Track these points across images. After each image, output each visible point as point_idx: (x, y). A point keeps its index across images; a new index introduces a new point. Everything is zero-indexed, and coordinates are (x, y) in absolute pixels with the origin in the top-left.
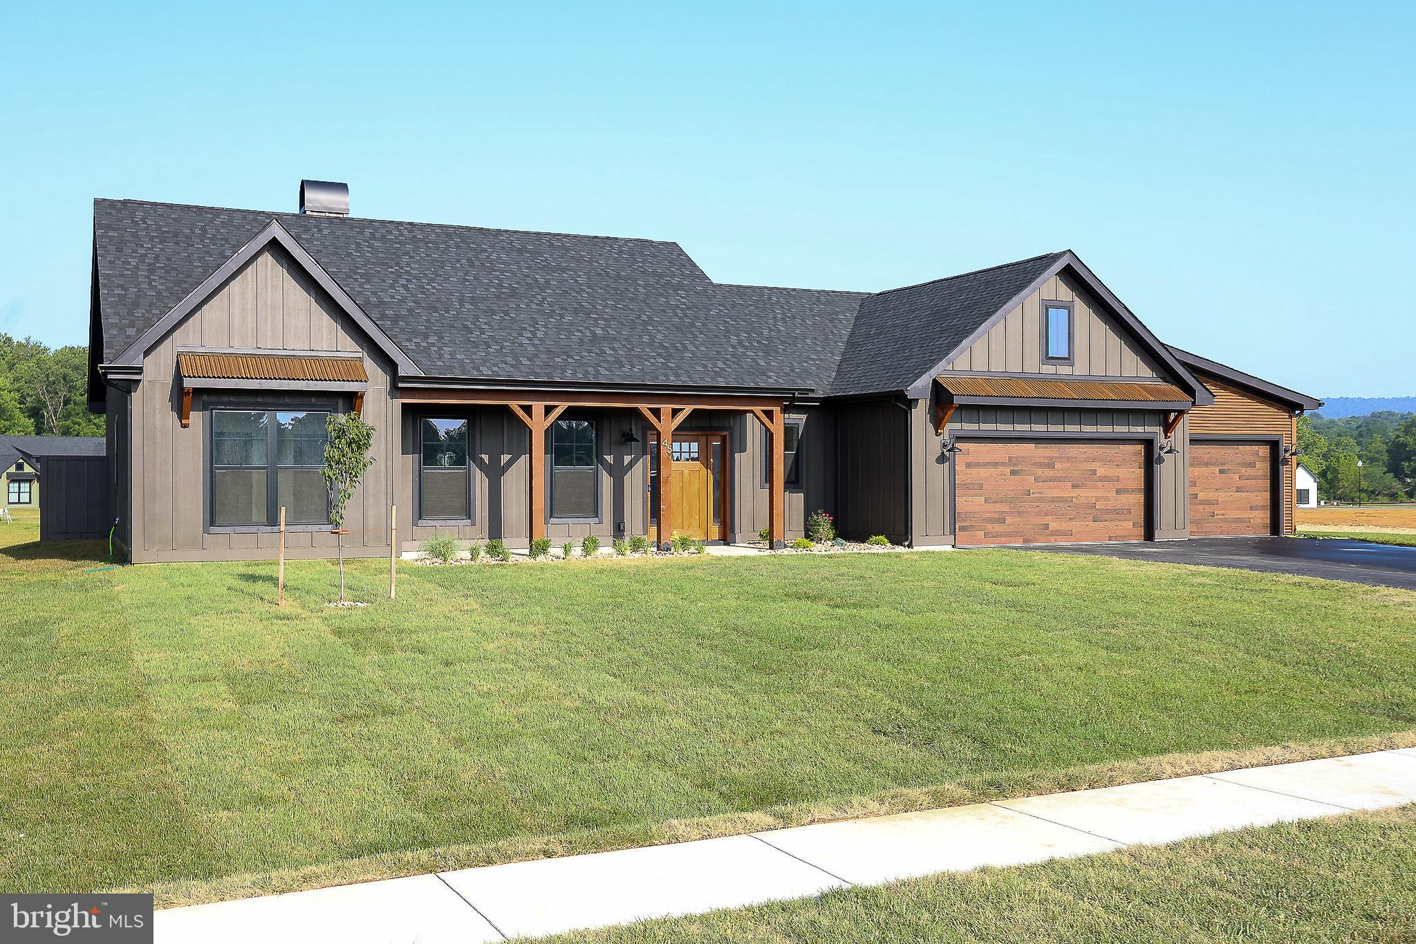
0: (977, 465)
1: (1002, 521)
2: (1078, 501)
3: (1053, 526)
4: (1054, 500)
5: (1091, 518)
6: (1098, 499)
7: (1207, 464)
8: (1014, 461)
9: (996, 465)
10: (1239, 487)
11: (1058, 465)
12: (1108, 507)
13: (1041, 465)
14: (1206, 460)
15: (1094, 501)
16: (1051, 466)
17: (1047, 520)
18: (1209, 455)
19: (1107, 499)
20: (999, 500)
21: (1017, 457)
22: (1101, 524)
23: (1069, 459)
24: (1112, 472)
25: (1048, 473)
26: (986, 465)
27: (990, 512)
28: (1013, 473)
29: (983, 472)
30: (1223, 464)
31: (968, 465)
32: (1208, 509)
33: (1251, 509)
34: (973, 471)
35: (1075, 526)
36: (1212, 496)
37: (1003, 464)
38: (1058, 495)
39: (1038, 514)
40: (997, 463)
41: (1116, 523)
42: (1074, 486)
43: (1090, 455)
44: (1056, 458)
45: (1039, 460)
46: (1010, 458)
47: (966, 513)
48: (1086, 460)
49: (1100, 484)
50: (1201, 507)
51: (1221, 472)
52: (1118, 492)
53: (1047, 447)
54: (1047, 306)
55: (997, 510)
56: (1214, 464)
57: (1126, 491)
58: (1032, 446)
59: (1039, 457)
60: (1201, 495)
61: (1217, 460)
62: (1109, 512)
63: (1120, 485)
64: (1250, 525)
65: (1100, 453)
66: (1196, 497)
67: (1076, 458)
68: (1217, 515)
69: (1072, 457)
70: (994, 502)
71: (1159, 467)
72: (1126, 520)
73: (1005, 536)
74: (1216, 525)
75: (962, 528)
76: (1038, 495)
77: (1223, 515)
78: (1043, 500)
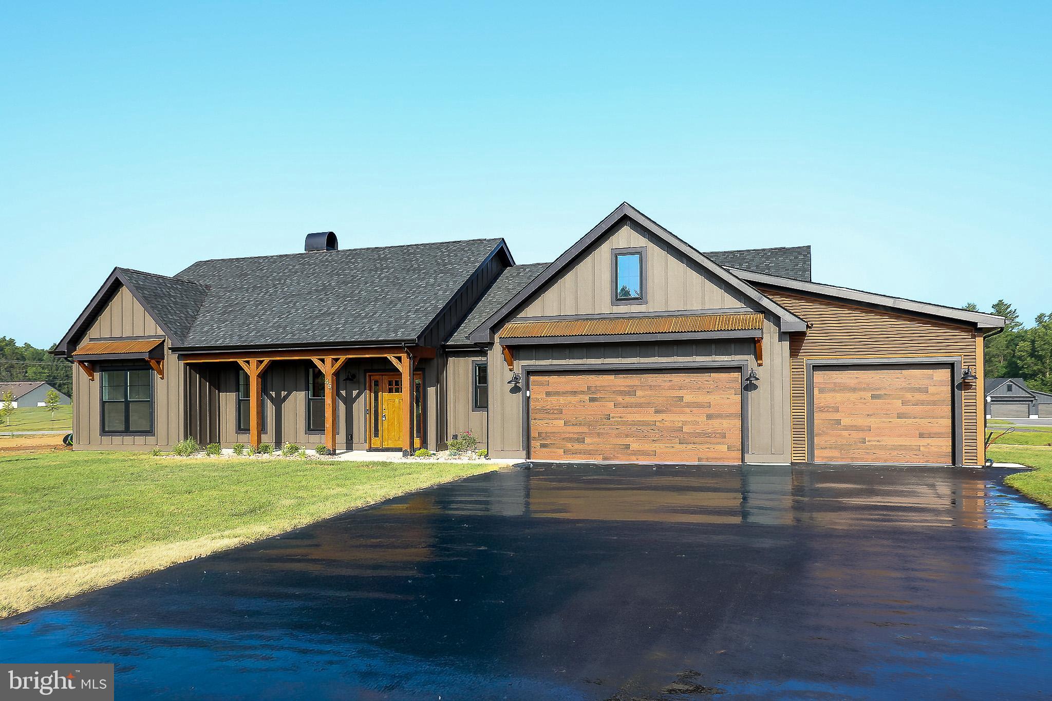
0: (557, 393)
1: (580, 440)
2: (662, 425)
3: (634, 446)
4: (634, 423)
5: (677, 440)
6: (685, 423)
7: (854, 390)
8: (593, 389)
9: (574, 393)
10: (902, 413)
11: (639, 393)
12: (697, 431)
13: (622, 393)
14: (853, 386)
15: (680, 425)
16: (631, 393)
17: (627, 441)
18: (856, 381)
19: (696, 423)
20: (579, 423)
21: (596, 387)
22: (689, 447)
23: (651, 387)
24: (702, 398)
25: (629, 400)
26: (565, 393)
27: (569, 433)
28: (592, 400)
29: (562, 400)
30: (876, 389)
31: (549, 394)
32: (855, 435)
33: (921, 436)
34: (553, 399)
35: (658, 446)
36: (861, 421)
37: (583, 392)
38: (639, 420)
39: (618, 436)
40: (576, 392)
41: (708, 446)
42: (657, 412)
43: (676, 383)
44: (637, 386)
45: (618, 389)
46: (589, 388)
47: (545, 433)
48: (672, 388)
49: (688, 410)
50: (845, 433)
51: (874, 397)
52: (710, 417)
53: (626, 378)
54: (617, 254)
55: (577, 431)
56: (864, 390)
57: (721, 416)
58: (612, 377)
59: (620, 386)
60: (845, 421)
61: (868, 385)
62: (698, 435)
63: (711, 411)
64: (920, 453)
65: (687, 380)
66: (838, 422)
67: (660, 386)
68: (869, 441)
69: (655, 386)
70: (573, 425)
71: (751, 395)
72: (719, 443)
73: (584, 453)
74: (868, 451)
75: (543, 446)
76: (618, 419)
77: (878, 441)
78: (623, 423)
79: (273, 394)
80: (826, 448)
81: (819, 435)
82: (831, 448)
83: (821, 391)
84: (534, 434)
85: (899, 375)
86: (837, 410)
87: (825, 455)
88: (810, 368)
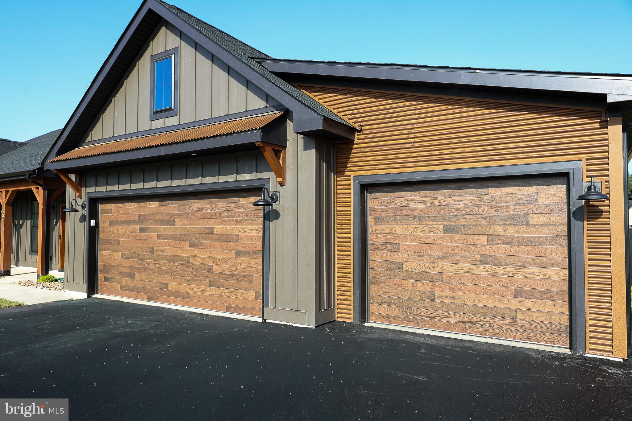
0: (117, 223)
1: (132, 276)
2: (195, 262)
3: (172, 286)
4: (175, 259)
5: (207, 282)
6: (215, 260)
7: (420, 219)
8: (142, 218)
9: (129, 222)
10: (489, 257)
11: (177, 222)
12: (226, 272)
13: (163, 222)
14: (418, 212)
15: (211, 263)
16: (171, 223)
17: (167, 279)
18: (424, 206)
19: (225, 261)
20: (131, 255)
21: (144, 215)
22: (219, 291)
23: (187, 216)
24: (231, 230)
25: (169, 230)
26: (122, 223)
27: (124, 267)
28: (142, 230)
29: (120, 230)
30: (450, 218)
31: (111, 223)
32: (422, 287)
33: (518, 294)
34: (114, 228)
35: (191, 288)
36: (428, 267)
37: (134, 222)
38: (176, 254)
39: (160, 272)
40: (130, 221)
41: (235, 291)
42: (192, 245)
44: (175, 214)
45: (160, 217)
46: (140, 216)
47: (109, 266)
48: (204, 217)
49: (217, 244)
50: (408, 284)
51: (448, 230)
52: (238, 254)
53: (168, 204)
54: (155, 61)
55: (129, 265)
56: (434, 218)
57: (247, 253)
58: (156, 204)
59: (162, 214)
60: (409, 265)
61: (439, 212)
62: (227, 277)
63: (240, 247)
64: (516, 323)
65: (219, 207)
66: (399, 266)
67: (194, 214)
68: (440, 297)
69: (190, 214)
70: (127, 258)
71: (272, 224)
72: (246, 289)
73: (134, 291)
74: (439, 313)
75: (107, 279)
76: (159, 253)
77: (453, 298)
78: (163, 258)
79: (17, 222)
80: (383, 303)
81: (373, 283)
82: (389, 303)
83: (378, 220)
84: (100, 266)
85: (483, 197)
86: (397, 248)
87: (382, 312)
88: (358, 187)
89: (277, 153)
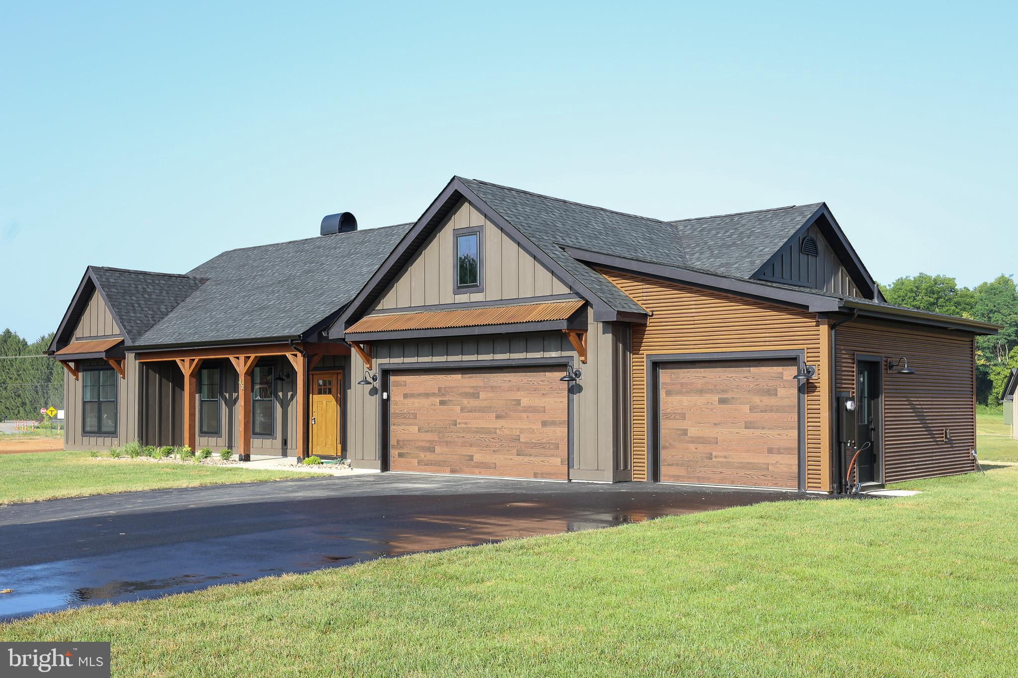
0: (412, 396)
1: (432, 450)
2: (501, 433)
3: (478, 457)
4: (479, 431)
5: (515, 451)
6: (522, 431)
7: (701, 392)
8: (443, 391)
9: (427, 395)
10: (751, 422)
11: (482, 395)
12: (533, 441)
13: (467, 395)
14: (699, 386)
15: (518, 433)
16: (475, 396)
17: (472, 451)
18: (704, 380)
19: (532, 431)
20: (430, 429)
21: (445, 388)
22: (527, 459)
23: (493, 388)
24: (537, 402)
25: (474, 403)
26: (419, 395)
27: (422, 441)
28: (442, 403)
29: (416, 403)
30: (724, 391)
31: (406, 396)
32: (703, 449)
33: (770, 451)
34: (409, 401)
35: (498, 459)
36: (709, 432)
37: (434, 395)
38: (481, 426)
39: (463, 445)
40: (428, 394)
41: (542, 459)
42: (498, 417)
43: (514, 384)
44: (480, 387)
45: (464, 390)
46: (440, 389)
47: (403, 441)
48: (510, 390)
49: (524, 415)
50: (692, 446)
51: (722, 401)
52: (544, 424)
53: (472, 377)
54: (458, 234)
55: (428, 439)
56: (711, 391)
57: (553, 423)
58: (459, 377)
59: (466, 387)
60: (693, 432)
61: (715, 386)
62: (533, 445)
63: (546, 418)
64: (768, 473)
65: (525, 381)
66: (685, 432)
67: (500, 387)
68: (716, 457)
69: (496, 387)
70: (426, 432)
71: (576, 397)
72: (552, 456)
73: (435, 465)
74: (715, 470)
75: (401, 455)
76: (463, 426)
77: (725, 457)
78: (468, 430)
79: (227, 395)
80: (672, 465)
81: (665, 448)
82: (677, 465)
83: (669, 393)
84: (393, 441)
85: (747, 375)
86: (683, 417)
87: (671, 473)
88: (650, 364)
89: (580, 336)
